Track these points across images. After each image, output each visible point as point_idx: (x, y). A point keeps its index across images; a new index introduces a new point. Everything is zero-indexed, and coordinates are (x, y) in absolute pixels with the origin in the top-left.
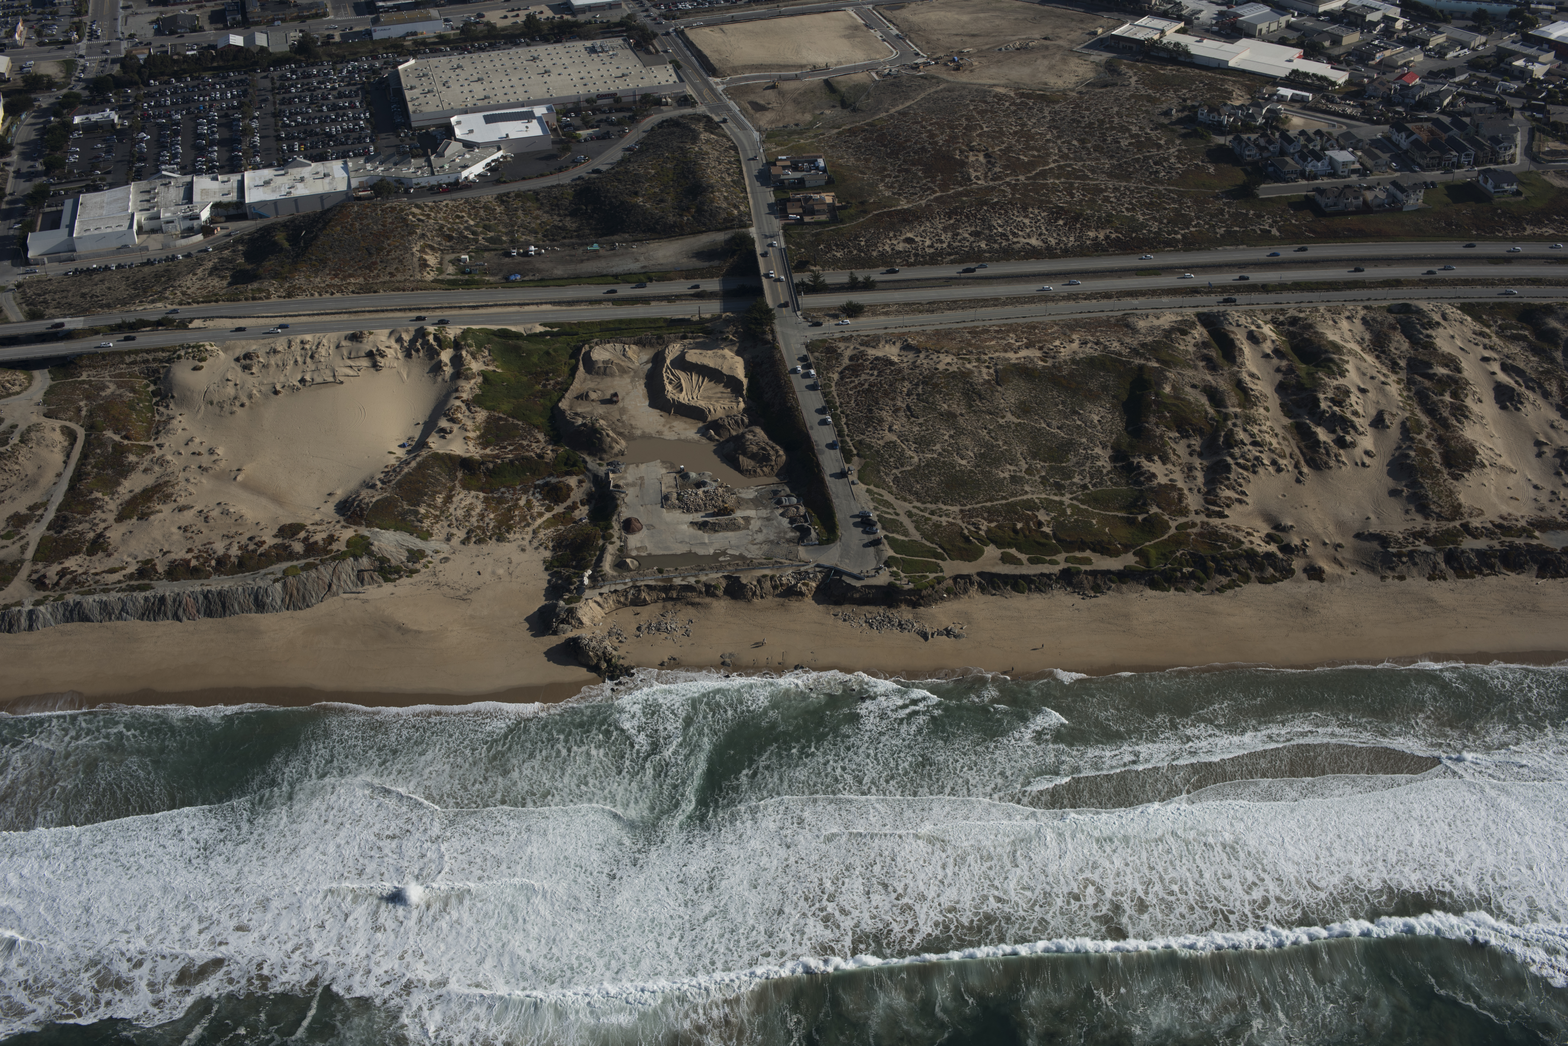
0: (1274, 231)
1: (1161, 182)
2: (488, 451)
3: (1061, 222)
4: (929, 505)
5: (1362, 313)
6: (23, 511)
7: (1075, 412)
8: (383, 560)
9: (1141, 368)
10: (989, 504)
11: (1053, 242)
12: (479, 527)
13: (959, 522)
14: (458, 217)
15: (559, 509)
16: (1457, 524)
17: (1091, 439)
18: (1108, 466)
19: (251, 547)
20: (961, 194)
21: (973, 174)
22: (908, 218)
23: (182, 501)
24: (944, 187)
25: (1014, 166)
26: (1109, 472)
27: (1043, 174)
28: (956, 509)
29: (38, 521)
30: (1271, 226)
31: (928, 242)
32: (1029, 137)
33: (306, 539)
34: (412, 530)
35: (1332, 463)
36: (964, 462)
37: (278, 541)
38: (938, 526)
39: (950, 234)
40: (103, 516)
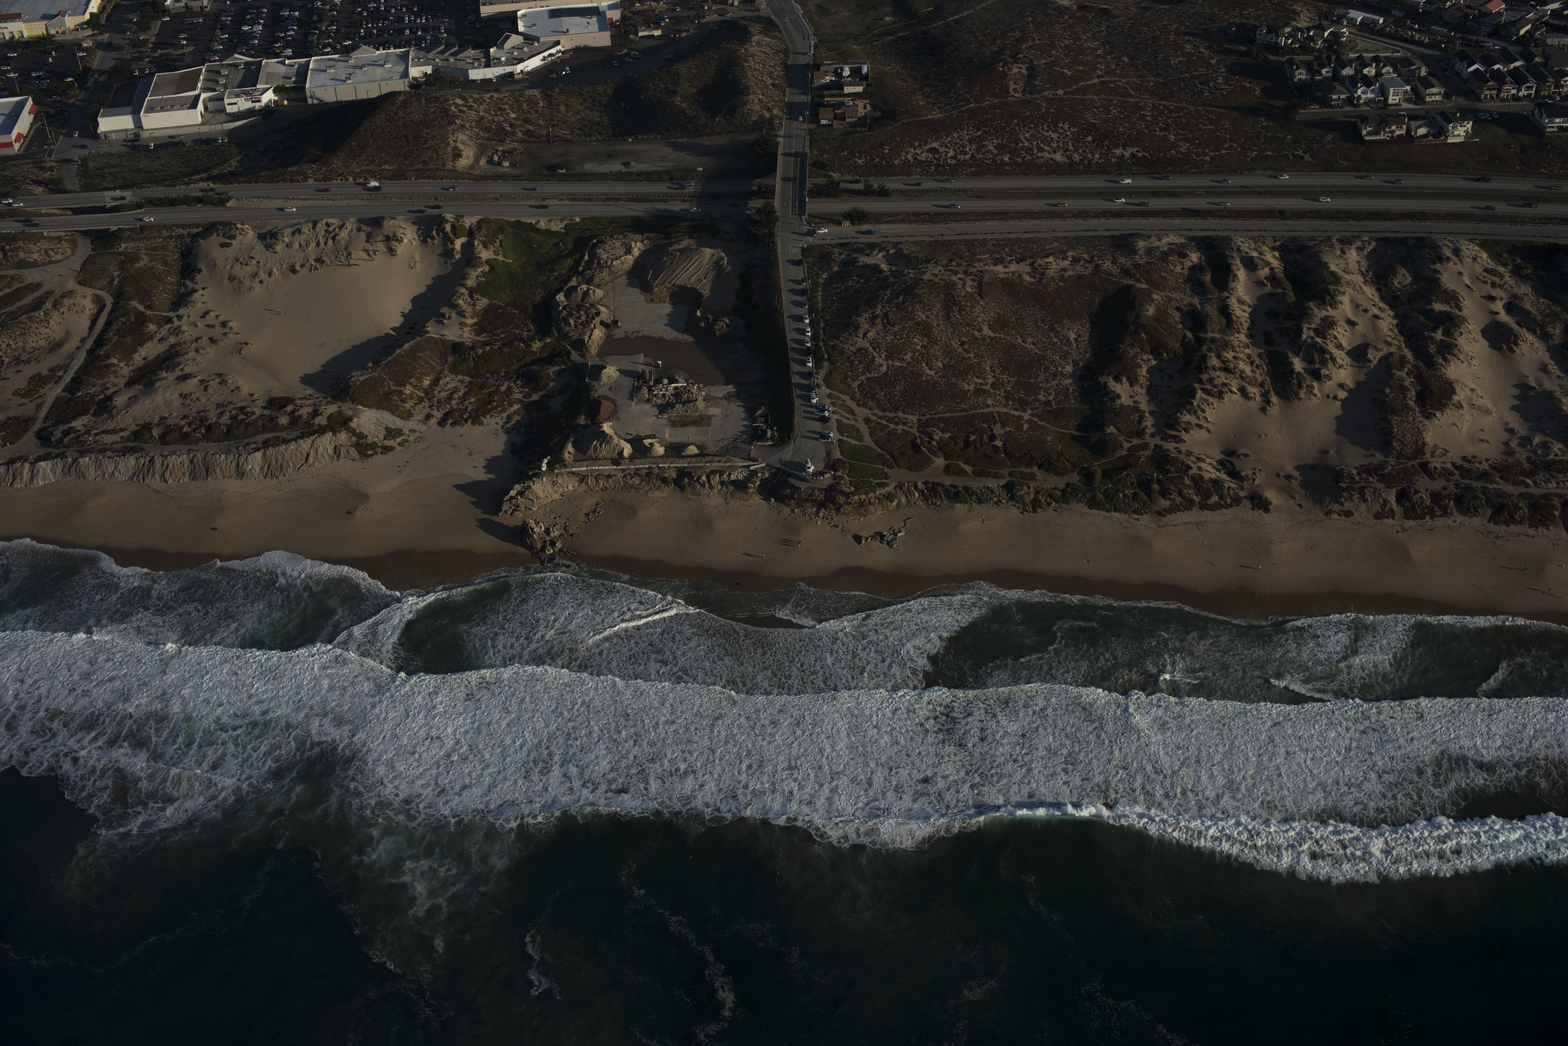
0: (1307, 158)
1: (1203, 103)
2: (480, 338)
3: (1089, 139)
4: (887, 413)
6: (45, 372)
7: (1052, 329)
8: (361, 436)
9: (1128, 288)
10: (948, 415)
11: (1077, 158)
12: (458, 410)
13: (914, 431)
14: (501, 109)
15: (536, 397)
16: (1416, 462)
17: (1064, 357)
18: (1075, 385)
19: (241, 417)
20: (995, 106)
21: (1012, 86)
22: (937, 128)
23: (188, 370)
24: (979, 98)
25: (1056, 80)
26: (1074, 391)
27: (1084, 90)
28: (914, 418)
29: (56, 382)
30: (1305, 152)
31: (951, 153)
32: (1080, 51)
33: (293, 412)
34: (394, 410)
35: (1302, 394)
36: (932, 373)
37: (267, 412)
38: (893, 432)
39: (974, 147)
40: (116, 381)
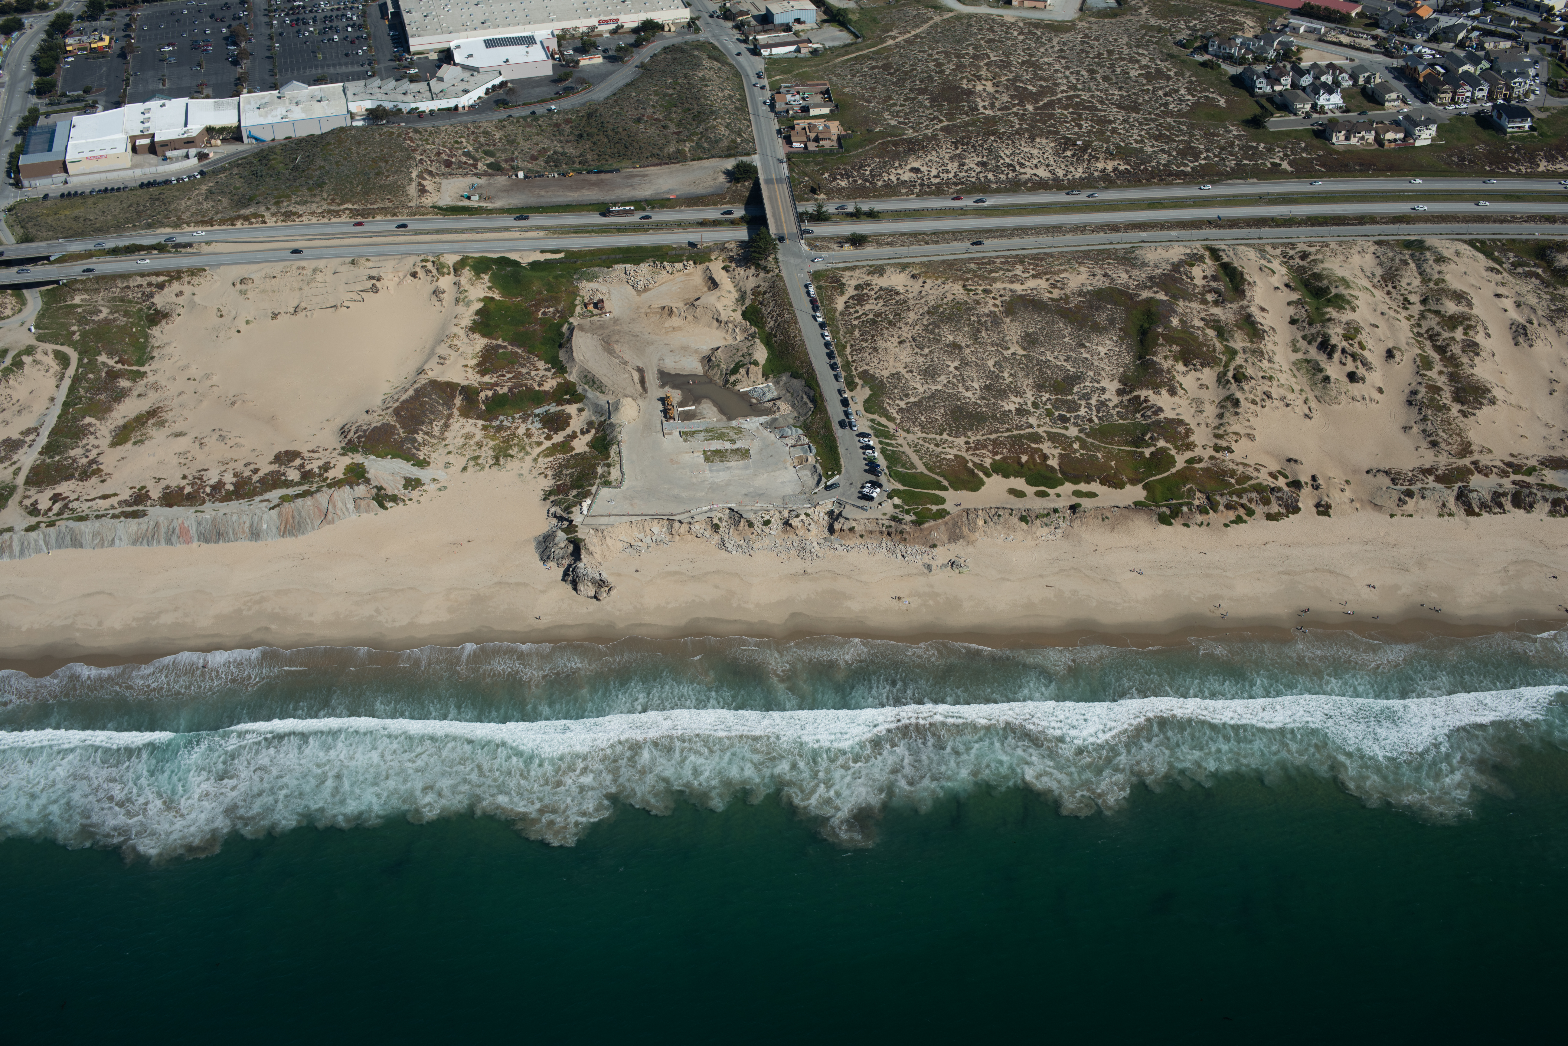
0: (1285, 165)
1: (1171, 114)
2: (486, 379)
3: (1069, 153)
4: (933, 436)
5: (1373, 248)
6: (15, 436)
7: (1082, 345)
8: (380, 489)
9: (1149, 300)
10: (994, 436)
11: (1060, 173)
12: (477, 456)
13: (964, 454)
14: (457, 142)
15: (559, 438)
16: (1466, 461)
17: (1098, 372)
18: (1116, 400)
19: (247, 473)
20: (967, 124)
21: (981, 104)
22: (915, 147)
23: (177, 427)
24: (951, 116)
25: (1022, 96)
26: (1116, 406)
28: (961, 440)
29: (30, 446)
30: (1282, 159)
31: (934, 172)
32: (1037, 66)
33: (302, 466)
34: (409, 458)
35: (1342, 398)
36: (969, 394)
37: (274, 467)
38: (943, 458)
39: (956, 164)
40: (97, 442)
